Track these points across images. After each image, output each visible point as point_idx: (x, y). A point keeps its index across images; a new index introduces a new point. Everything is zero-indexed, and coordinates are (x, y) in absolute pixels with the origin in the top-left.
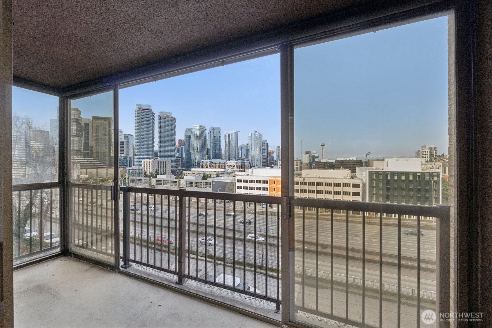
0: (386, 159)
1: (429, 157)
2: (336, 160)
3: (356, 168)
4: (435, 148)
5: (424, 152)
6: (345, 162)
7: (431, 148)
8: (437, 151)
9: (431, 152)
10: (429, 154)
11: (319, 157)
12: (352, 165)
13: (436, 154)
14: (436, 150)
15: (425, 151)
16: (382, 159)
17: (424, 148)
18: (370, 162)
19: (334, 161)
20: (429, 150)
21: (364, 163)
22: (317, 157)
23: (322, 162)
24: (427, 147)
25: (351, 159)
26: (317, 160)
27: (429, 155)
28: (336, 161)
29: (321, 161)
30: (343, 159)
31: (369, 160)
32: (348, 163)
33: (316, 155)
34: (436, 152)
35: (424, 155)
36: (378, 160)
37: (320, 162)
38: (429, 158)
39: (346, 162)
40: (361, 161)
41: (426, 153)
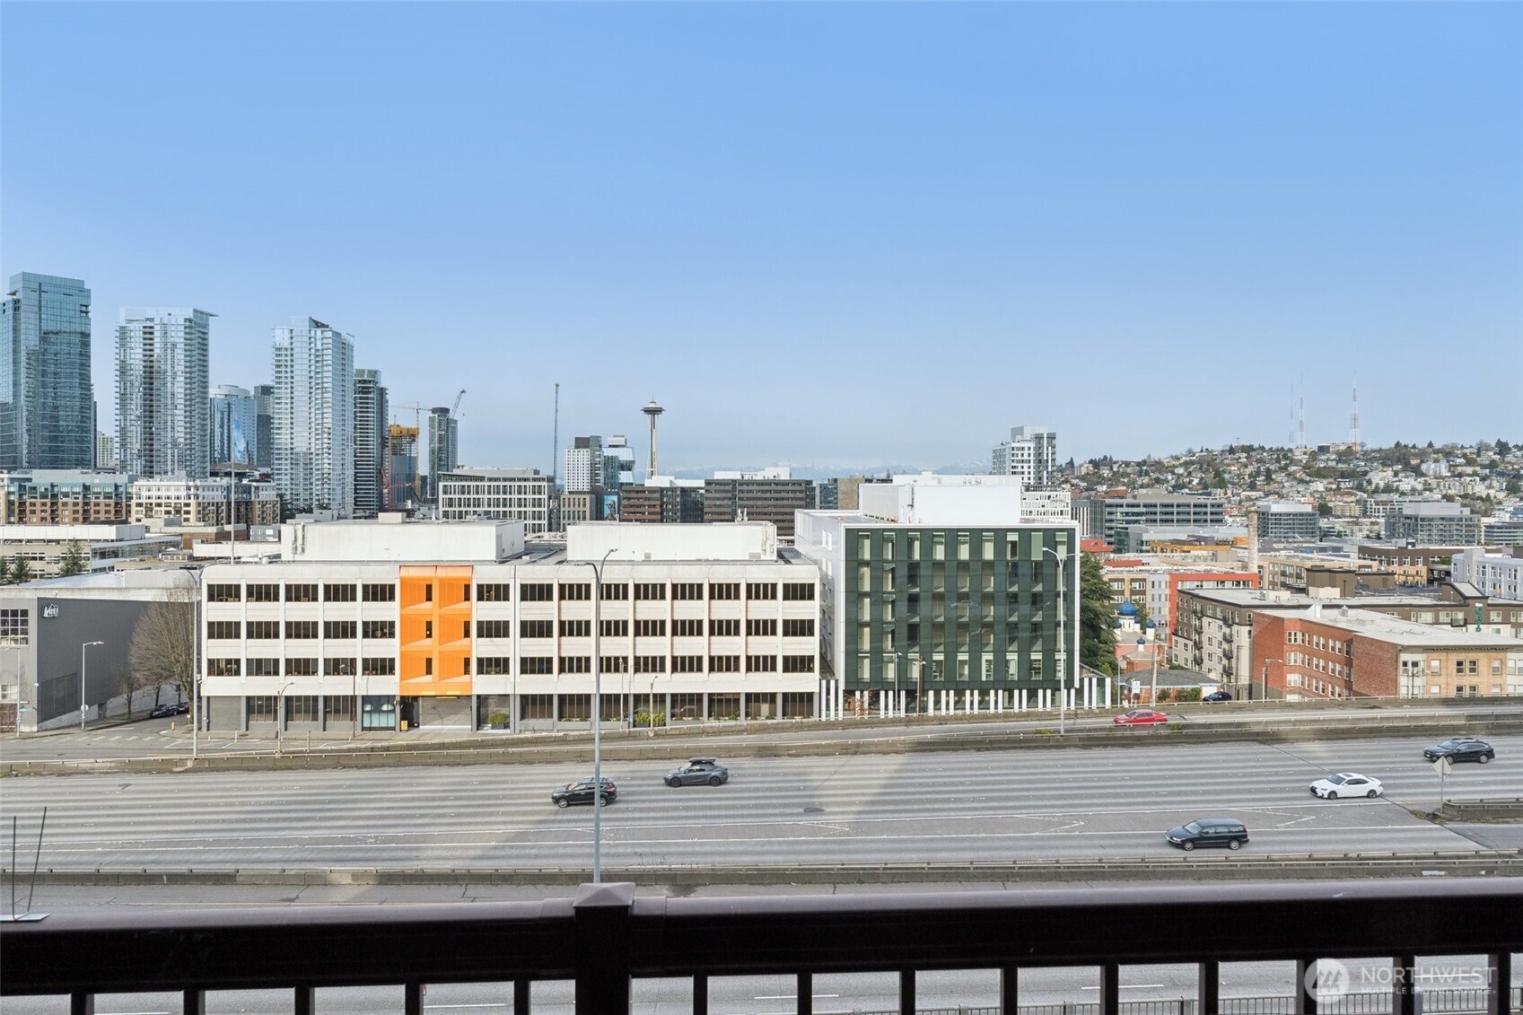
0: (897, 479)
1: (1032, 470)
2: (709, 478)
3: (793, 514)
4: (1052, 437)
5: (1020, 453)
6: (745, 488)
7: (1039, 438)
8: (1057, 450)
9: (1039, 454)
10: (1032, 458)
11: (636, 467)
12: (772, 502)
13: (1053, 460)
14: (1054, 447)
15: (1023, 449)
16: (883, 476)
17: (1018, 438)
18: (841, 488)
19: (701, 483)
20: (1032, 445)
21: (817, 492)
22: (627, 467)
23: (652, 490)
24: (1028, 434)
25: (768, 474)
26: (625, 477)
27: (1032, 464)
28: (708, 483)
29: (648, 483)
30: (736, 476)
31: (835, 480)
32: (760, 495)
33: (624, 455)
34: (1053, 453)
35: (1018, 461)
36: (870, 481)
37: (641, 490)
38: (1032, 476)
39: (751, 488)
40: (810, 482)
41: (1026, 457)
